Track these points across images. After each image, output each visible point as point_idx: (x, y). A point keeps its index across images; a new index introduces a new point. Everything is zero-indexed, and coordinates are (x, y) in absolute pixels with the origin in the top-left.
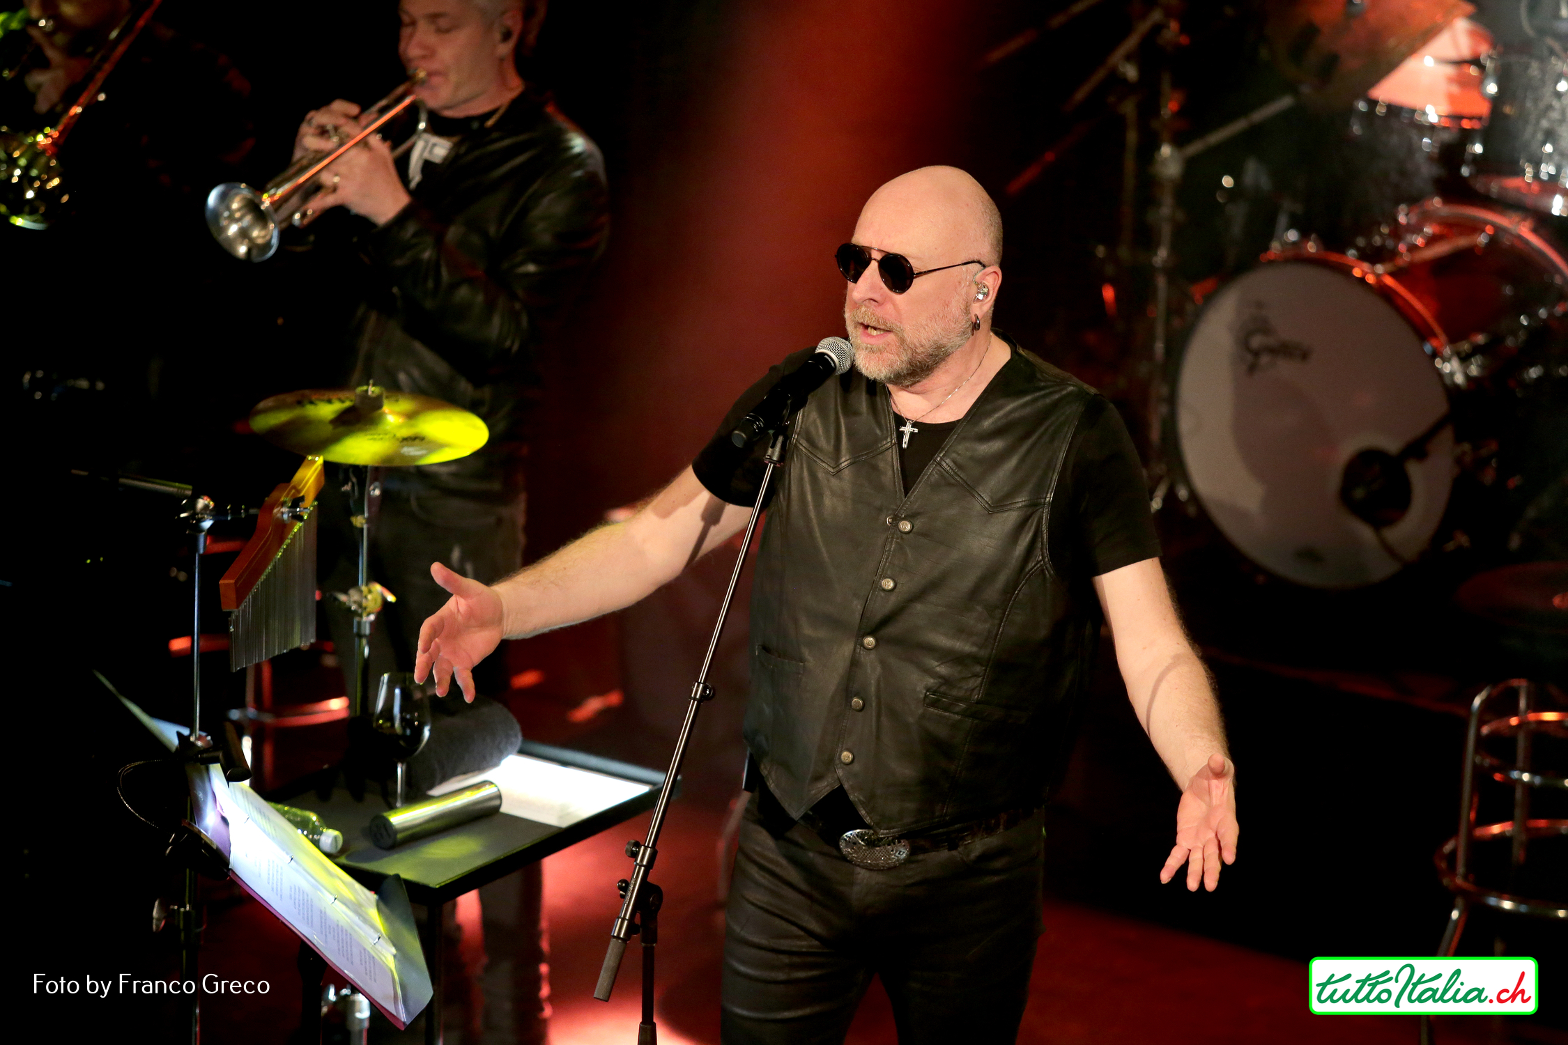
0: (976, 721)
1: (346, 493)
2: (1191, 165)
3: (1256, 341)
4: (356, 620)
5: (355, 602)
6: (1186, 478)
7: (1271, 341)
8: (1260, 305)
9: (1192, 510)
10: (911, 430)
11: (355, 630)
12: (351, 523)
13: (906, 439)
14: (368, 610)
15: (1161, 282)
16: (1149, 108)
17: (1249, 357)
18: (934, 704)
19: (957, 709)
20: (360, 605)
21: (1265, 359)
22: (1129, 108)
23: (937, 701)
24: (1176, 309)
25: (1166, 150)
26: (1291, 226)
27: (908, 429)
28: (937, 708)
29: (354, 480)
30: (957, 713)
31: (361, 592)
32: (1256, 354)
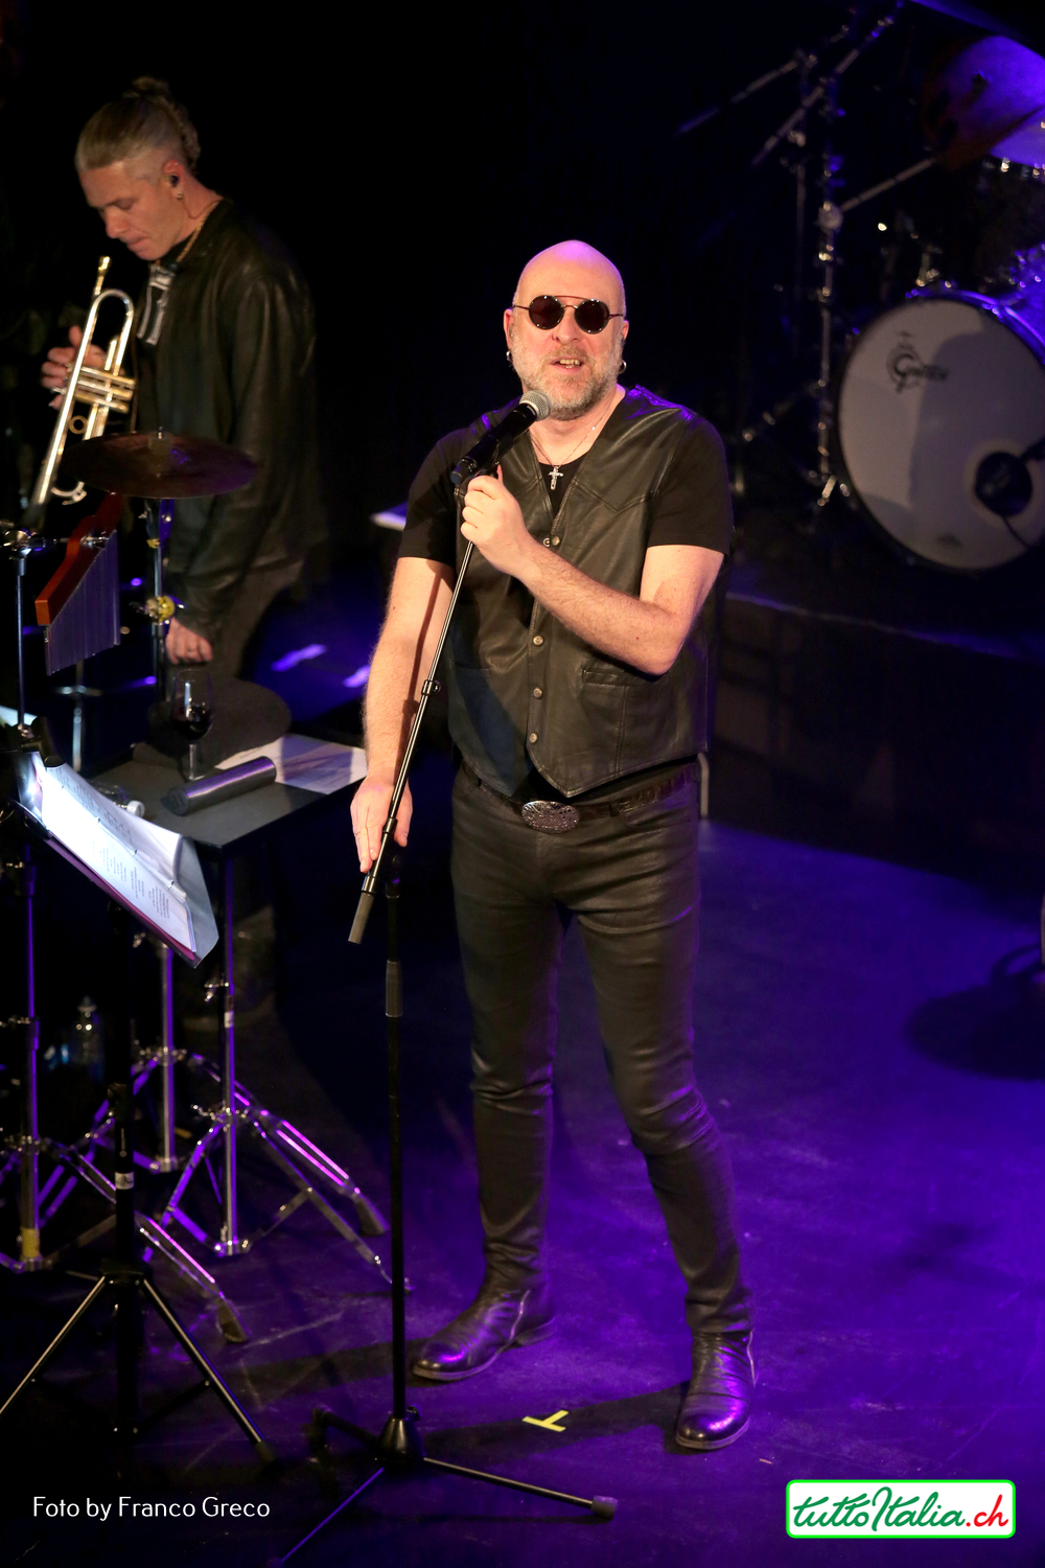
0: (627, 688)
1: (143, 520)
2: (848, 217)
3: (903, 365)
4: (154, 624)
5: (153, 610)
6: (847, 478)
7: (916, 364)
8: (906, 334)
9: (853, 506)
10: (558, 474)
11: (153, 633)
12: (147, 545)
13: (554, 482)
14: (164, 616)
15: (826, 315)
16: (814, 171)
17: (898, 378)
18: (591, 679)
19: (611, 680)
20: (157, 613)
21: (910, 379)
22: (800, 172)
23: (593, 676)
24: (837, 336)
25: (827, 207)
26: (932, 266)
27: (555, 474)
28: (594, 682)
29: (149, 509)
30: (612, 683)
31: (157, 601)
32: (903, 375)
